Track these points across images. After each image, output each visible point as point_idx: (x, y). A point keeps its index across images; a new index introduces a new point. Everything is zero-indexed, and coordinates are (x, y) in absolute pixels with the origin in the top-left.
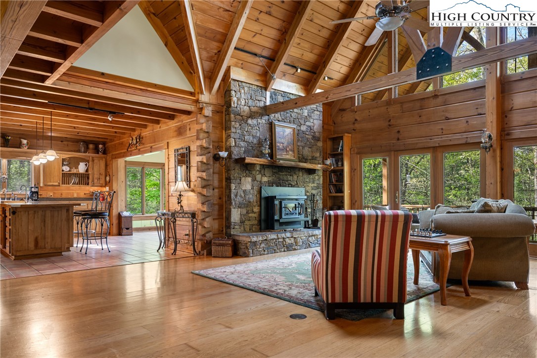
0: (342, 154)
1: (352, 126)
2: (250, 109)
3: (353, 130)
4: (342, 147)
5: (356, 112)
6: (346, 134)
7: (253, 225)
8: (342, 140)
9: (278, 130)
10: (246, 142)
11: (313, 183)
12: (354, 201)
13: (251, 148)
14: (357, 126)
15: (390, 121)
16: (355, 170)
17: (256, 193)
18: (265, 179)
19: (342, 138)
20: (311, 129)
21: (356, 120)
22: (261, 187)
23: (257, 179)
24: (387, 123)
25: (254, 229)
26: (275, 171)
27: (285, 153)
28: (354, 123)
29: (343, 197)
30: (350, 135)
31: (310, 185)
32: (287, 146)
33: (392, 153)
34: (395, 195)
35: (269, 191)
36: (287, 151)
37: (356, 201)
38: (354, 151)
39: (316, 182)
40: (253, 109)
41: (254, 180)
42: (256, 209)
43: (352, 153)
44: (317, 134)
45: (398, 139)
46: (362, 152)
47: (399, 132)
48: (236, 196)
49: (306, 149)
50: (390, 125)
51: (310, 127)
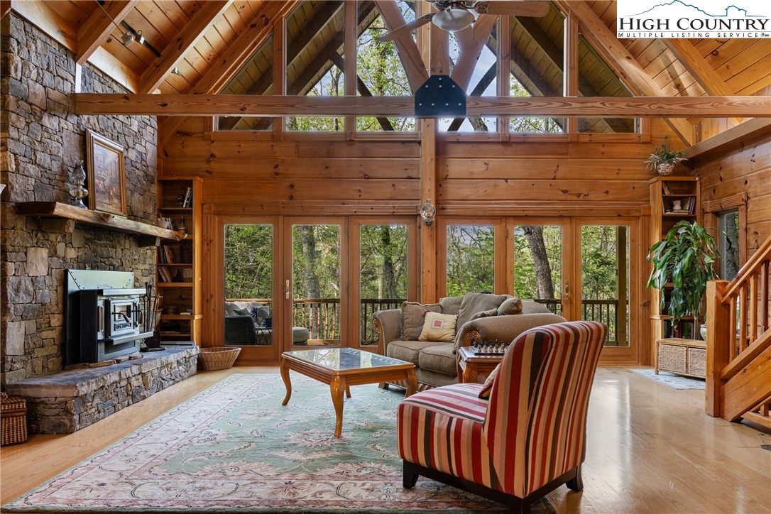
0: (191, 212)
1: (204, 166)
2: (47, 94)
3: (207, 171)
4: (191, 199)
5: (213, 142)
6: (198, 178)
7: (48, 357)
8: (191, 186)
9: (98, 151)
10: (39, 166)
11: (145, 263)
12: (209, 297)
13: (46, 181)
14: (214, 166)
15: (276, 167)
16: (211, 242)
17: (55, 283)
18: (72, 253)
19: (190, 183)
20: (142, 160)
21: (213, 155)
22: (66, 272)
23: (58, 253)
24: (272, 170)
25: (50, 366)
26: (89, 236)
27: (107, 201)
28: (208, 161)
29: (191, 289)
30: (202, 180)
31: (141, 267)
32: (111, 187)
33: (281, 218)
34: (284, 286)
35: (82, 280)
36: (110, 198)
37: (212, 297)
38: (210, 208)
39: (149, 261)
40: (54, 95)
41: (53, 253)
42: (56, 321)
43: (205, 211)
44: (150, 169)
45: (291, 198)
46: (225, 210)
47: (292, 186)
48: (17, 291)
49: (136, 195)
50: (277, 174)
51: (141, 154)
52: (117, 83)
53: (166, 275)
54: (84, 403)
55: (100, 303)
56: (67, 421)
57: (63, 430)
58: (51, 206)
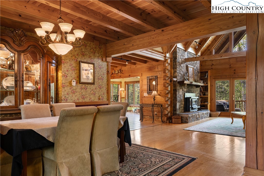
0: (208, 79)
1: (211, 67)
2: (182, 60)
3: (211, 68)
4: (208, 76)
5: (213, 61)
6: (209, 70)
7: (182, 110)
8: (208, 73)
9: (189, 68)
10: (181, 74)
11: (197, 91)
12: (212, 99)
13: (182, 77)
14: (213, 67)
15: (230, 65)
16: (212, 86)
17: (183, 96)
18: (185, 90)
19: (207, 72)
21: (213, 64)
22: (185, 94)
24: (229, 66)
26: (188, 86)
27: (191, 79)
28: (212, 66)
29: (207, 97)
30: (210, 71)
31: (197, 92)
32: (191, 76)
33: (232, 79)
34: (232, 97)
35: (187, 95)
36: (191, 78)
37: (213, 99)
38: (212, 77)
39: (198, 91)
40: (183, 60)
41: (183, 90)
42: (183, 103)
43: (211, 78)
44: (198, 70)
45: (235, 73)
46: (216, 78)
47: (235, 70)
48: (178, 97)
49: (196, 76)
50: (230, 67)
51: (197, 67)
52: (192, 53)
53: (202, 94)
54: (190, 118)
55: (190, 100)
56: (187, 121)
57: (186, 122)
58: (184, 82)
